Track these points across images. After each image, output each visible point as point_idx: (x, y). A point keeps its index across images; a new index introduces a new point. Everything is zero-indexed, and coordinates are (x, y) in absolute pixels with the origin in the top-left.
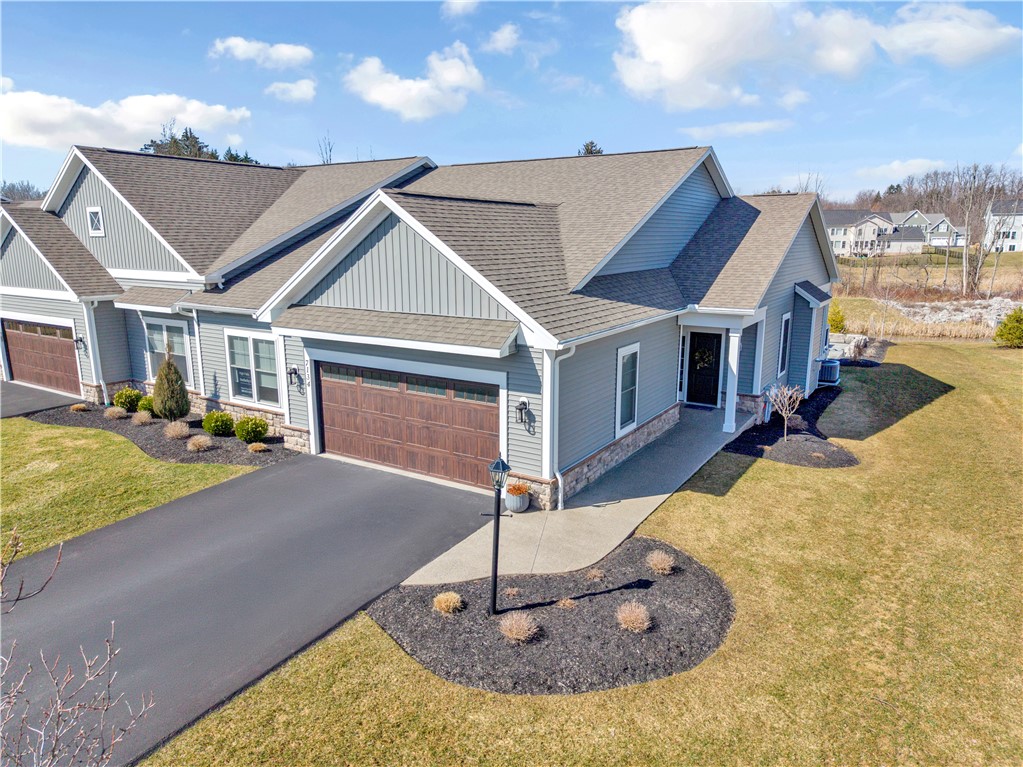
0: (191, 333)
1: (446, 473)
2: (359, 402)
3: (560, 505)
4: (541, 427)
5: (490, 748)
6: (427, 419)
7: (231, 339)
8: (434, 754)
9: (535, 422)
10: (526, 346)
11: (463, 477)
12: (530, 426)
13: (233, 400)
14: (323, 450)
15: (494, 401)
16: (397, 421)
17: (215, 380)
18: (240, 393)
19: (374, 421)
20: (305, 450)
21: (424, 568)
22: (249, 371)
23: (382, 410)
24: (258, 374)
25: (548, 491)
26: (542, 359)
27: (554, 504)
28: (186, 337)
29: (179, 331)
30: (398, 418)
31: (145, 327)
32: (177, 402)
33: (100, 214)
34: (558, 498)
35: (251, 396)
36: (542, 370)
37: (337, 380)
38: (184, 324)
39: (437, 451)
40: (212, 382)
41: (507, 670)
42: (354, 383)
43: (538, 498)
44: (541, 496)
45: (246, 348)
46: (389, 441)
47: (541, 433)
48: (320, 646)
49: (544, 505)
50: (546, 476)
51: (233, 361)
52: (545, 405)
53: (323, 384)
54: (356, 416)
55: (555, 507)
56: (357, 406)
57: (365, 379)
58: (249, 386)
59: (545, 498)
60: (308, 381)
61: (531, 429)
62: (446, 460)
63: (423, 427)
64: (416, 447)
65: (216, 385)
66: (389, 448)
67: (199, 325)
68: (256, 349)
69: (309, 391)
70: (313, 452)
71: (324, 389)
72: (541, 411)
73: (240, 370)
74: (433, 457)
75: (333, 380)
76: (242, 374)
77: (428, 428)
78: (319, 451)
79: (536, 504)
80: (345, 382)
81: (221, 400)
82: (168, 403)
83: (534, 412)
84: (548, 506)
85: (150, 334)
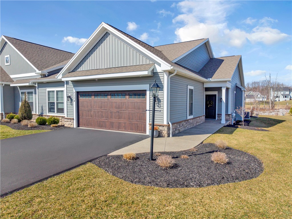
0: (35, 93)
1: (125, 129)
2: (93, 105)
3: (171, 135)
4: (163, 104)
5: (162, 210)
6: (118, 108)
7: (49, 92)
8: (128, 214)
9: (160, 102)
10: (157, 73)
11: (132, 130)
12: (159, 104)
13: (48, 114)
14: (78, 126)
15: (144, 98)
16: (107, 111)
17: (42, 108)
18: (51, 112)
19: (98, 112)
20: (72, 126)
21: (118, 150)
22: (54, 103)
23: (101, 107)
24: (57, 103)
25: (166, 129)
26: (164, 76)
27: (168, 135)
28: (34, 95)
29: (32, 93)
30: (107, 110)
31: (20, 93)
32: (27, 114)
33: (9, 58)
34: (170, 133)
35: (54, 112)
36: (164, 81)
37: (85, 99)
38: (33, 90)
39: (122, 121)
40: (41, 109)
41: (163, 179)
42: (91, 99)
43: (162, 133)
44: (163, 132)
45: (54, 95)
46: (103, 119)
47: (163, 106)
48: (67, 173)
49: (165, 135)
50: (165, 123)
51: (49, 100)
52: (164, 95)
53: (80, 101)
54: (91, 111)
55: (169, 136)
56: (92, 107)
57: (95, 97)
58: (54, 109)
59: (165, 133)
60: (74, 100)
61: (159, 105)
62: (125, 123)
63: (117, 112)
64: (114, 120)
65: (42, 109)
66: (103, 121)
67: (38, 89)
68: (57, 94)
69: (74, 103)
70: (75, 127)
71: (80, 103)
72: (163, 97)
73: (51, 103)
74: (120, 123)
75: (83, 99)
76: (52, 104)
77: (118, 112)
78: (77, 126)
79: (161, 135)
80: (88, 99)
81: (44, 114)
82: (24, 114)
83: (160, 98)
84: (166, 135)
85: (22, 96)
